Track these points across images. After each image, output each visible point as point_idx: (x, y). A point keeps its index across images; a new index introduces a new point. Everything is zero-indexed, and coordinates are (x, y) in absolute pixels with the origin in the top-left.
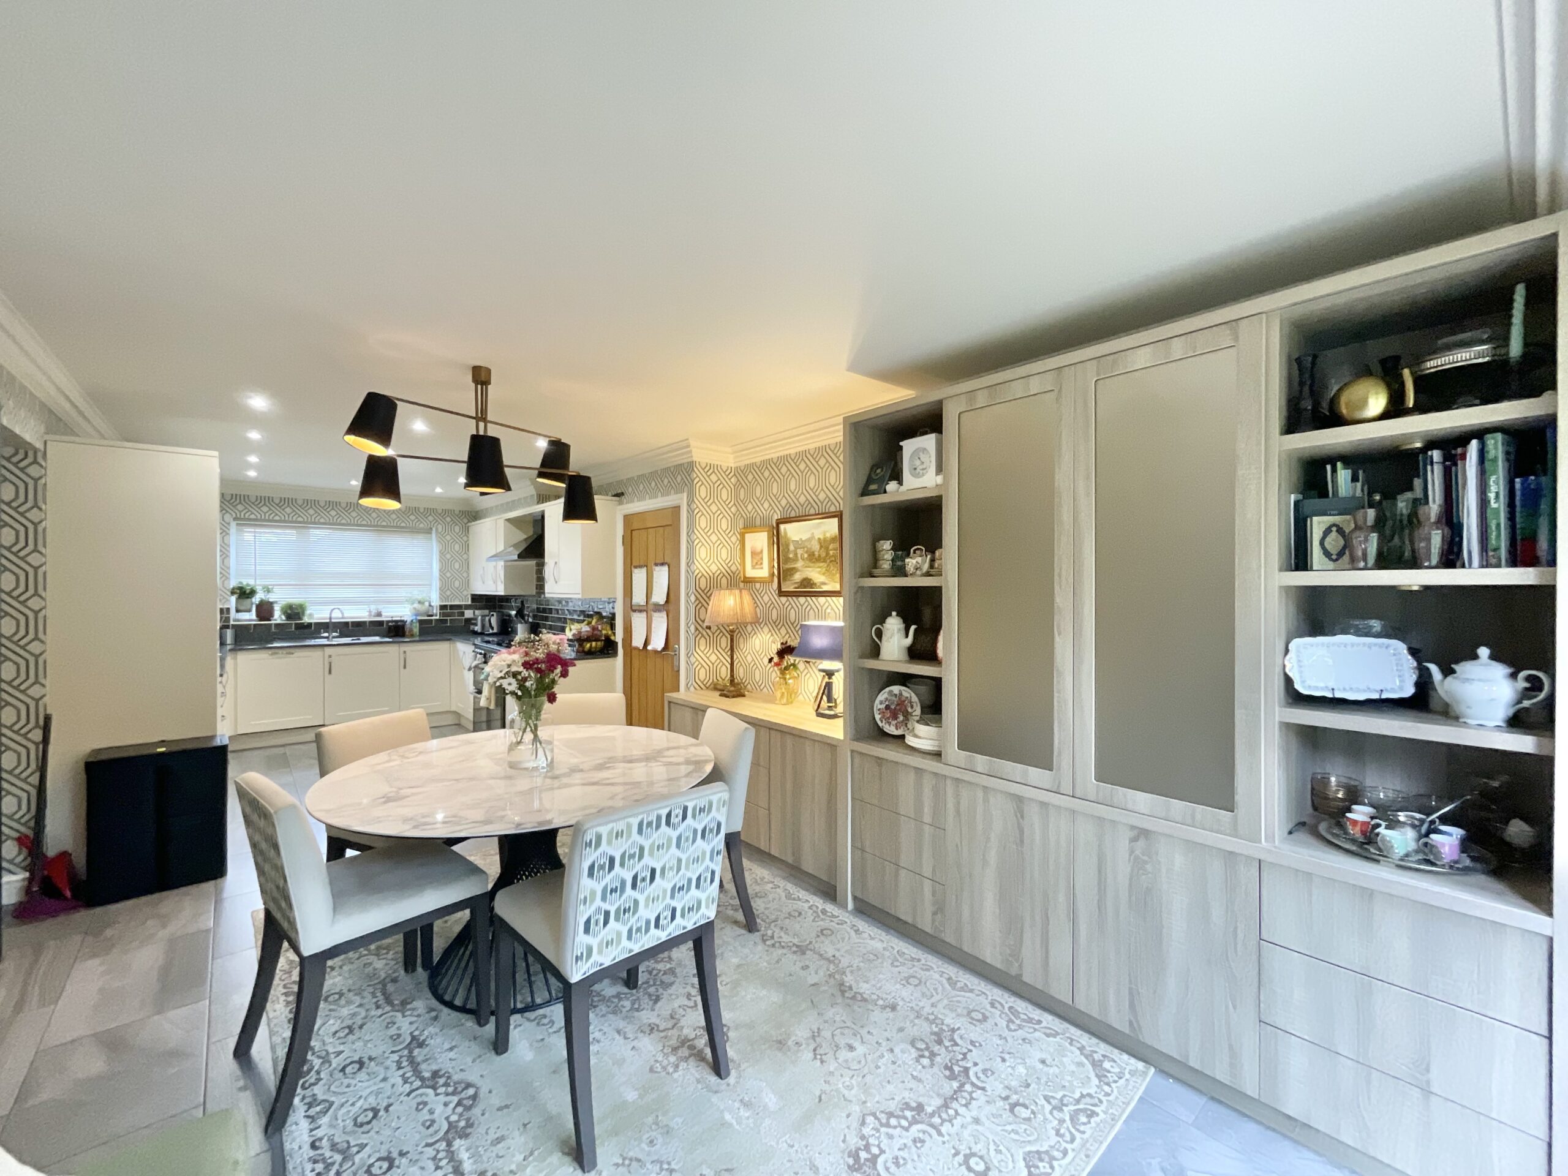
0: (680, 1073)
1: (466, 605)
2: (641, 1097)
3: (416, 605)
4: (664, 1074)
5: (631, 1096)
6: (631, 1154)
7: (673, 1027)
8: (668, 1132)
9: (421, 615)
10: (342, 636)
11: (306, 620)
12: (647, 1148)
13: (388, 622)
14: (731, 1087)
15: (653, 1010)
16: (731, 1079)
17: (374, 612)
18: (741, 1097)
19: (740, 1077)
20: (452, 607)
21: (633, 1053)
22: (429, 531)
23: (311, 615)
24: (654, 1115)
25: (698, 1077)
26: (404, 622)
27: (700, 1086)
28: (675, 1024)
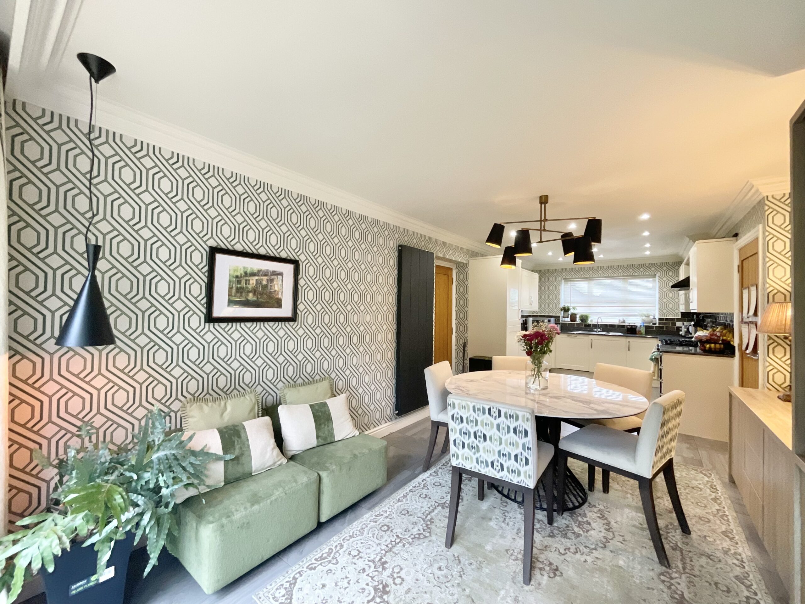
0: (513, 562)
1: (677, 319)
2: (490, 552)
3: (644, 318)
4: (508, 556)
5: (488, 547)
6: (461, 559)
7: (540, 550)
8: (479, 568)
9: (646, 323)
10: (603, 331)
11: (589, 322)
12: (466, 563)
13: (627, 326)
14: (521, 589)
15: (543, 537)
16: (526, 588)
17: (622, 320)
18: (518, 595)
19: (531, 591)
20: (667, 319)
21: (512, 540)
22: (654, 276)
23: (591, 321)
24: (484, 560)
25: (517, 571)
26: (636, 326)
27: (512, 574)
28: (543, 550)
